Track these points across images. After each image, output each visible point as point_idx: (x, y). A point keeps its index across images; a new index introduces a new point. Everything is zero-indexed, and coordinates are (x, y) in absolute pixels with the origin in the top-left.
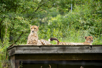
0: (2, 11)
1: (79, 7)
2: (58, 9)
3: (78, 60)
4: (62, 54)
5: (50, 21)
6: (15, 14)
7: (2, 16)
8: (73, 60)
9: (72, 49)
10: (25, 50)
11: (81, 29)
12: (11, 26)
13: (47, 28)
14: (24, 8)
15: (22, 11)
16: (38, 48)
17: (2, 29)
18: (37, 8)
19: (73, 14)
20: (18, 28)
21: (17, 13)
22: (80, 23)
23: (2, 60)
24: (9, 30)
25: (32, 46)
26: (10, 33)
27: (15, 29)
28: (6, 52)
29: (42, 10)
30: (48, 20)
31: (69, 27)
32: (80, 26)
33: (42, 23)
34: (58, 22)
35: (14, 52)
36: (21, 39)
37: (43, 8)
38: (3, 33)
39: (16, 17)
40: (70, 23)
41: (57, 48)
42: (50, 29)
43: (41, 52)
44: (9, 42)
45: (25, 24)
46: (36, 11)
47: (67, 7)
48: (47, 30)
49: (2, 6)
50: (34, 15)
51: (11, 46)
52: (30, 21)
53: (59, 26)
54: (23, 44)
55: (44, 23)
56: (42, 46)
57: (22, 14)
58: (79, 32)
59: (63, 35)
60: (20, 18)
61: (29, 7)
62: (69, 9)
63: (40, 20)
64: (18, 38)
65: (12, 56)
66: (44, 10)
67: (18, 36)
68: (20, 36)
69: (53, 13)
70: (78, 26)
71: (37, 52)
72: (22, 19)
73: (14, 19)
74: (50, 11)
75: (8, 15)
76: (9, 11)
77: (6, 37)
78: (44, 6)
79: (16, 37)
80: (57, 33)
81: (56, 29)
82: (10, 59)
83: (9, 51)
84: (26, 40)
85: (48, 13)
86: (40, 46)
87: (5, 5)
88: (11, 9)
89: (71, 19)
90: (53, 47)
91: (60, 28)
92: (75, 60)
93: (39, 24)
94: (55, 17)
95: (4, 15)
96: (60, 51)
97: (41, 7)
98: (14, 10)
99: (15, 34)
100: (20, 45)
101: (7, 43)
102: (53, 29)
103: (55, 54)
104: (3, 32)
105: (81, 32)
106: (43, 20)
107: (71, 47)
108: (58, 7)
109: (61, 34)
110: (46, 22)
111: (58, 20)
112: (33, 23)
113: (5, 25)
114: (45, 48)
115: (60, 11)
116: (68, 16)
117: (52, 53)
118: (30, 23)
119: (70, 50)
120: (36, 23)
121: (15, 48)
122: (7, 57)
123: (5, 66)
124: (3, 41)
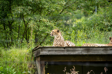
0: (27, 14)
1: (104, 9)
2: (83, 11)
3: (102, 61)
4: (86, 55)
5: (74, 23)
6: (41, 17)
7: (28, 18)
8: (97, 61)
9: (96, 50)
10: (49, 51)
11: (105, 30)
12: (36, 28)
13: (72, 30)
14: (49, 10)
15: (47, 13)
16: (63, 49)
17: (28, 31)
18: (62, 10)
19: (97, 17)
20: (43, 30)
21: (42, 15)
22: (105, 25)
23: (28, 61)
24: (35, 32)
25: (57, 47)
26: (36, 35)
27: (40, 31)
28: (31, 53)
29: (66, 12)
30: (72, 22)
31: (94, 28)
32: (104, 27)
33: (67, 25)
34: (82, 24)
35: (40, 53)
36: (46, 41)
37: (68, 11)
38: (29, 35)
39: (41, 19)
40: (94, 24)
41: (81, 49)
42: (75, 30)
43: (66, 53)
44: (35, 43)
45: (50, 26)
46: (61, 13)
47: (91, 9)
48: (71, 32)
49: (27, 9)
50: (59, 18)
51: (36, 47)
52: (55, 23)
53: (84, 28)
54: (48, 46)
55: (68, 25)
56: (66, 48)
57: (47, 17)
58: (103, 33)
59: (87, 37)
60: (45, 20)
61: (54, 10)
62: (93, 11)
63: (65, 21)
64: (44, 40)
65: (38, 57)
66: (69, 13)
67: (43, 38)
68: (45, 38)
69: (78, 15)
70: (102, 27)
71: (62, 53)
72: (47, 21)
73: (39, 22)
74: (75, 13)
75: (33, 17)
76: (35, 13)
77: (31, 38)
78: (69, 8)
79: (42, 38)
80: (81, 34)
81: (80, 31)
82: (35, 60)
83: (34, 52)
84: (51, 42)
85: (72, 16)
86: (64, 48)
87: (31, 8)
88: (37, 12)
89: (95, 21)
90: (78, 48)
91: (85, 30)
92: (99, 61)
93: (64, 26)
94: (79, 19)
95: (29, 18)
96: (85, 52)
97: (66, 10)
98: (40, 12)
99: (41, 36)
100: (45, 46)
101: (32, 45)
102: (77, 31)
103: (80, 55)
104: (28, 33)
105: (106, 34)
106: (68, 21)
107: (95, 49)
108: (83, 9)
109: (86, 35)
110: (71, 24)
111: (82, 22)
112: (58, 25)
113: (30, 27)
114: (69, 49)
115: (85, 13)
116: (92, 18)
117: (76, 54)
118: (55, 25)
119: (95, 52)
120: (61, 25)
121: (40, 49)
122: (32, 58)
123: (31, 67)
124: (29, 42)
